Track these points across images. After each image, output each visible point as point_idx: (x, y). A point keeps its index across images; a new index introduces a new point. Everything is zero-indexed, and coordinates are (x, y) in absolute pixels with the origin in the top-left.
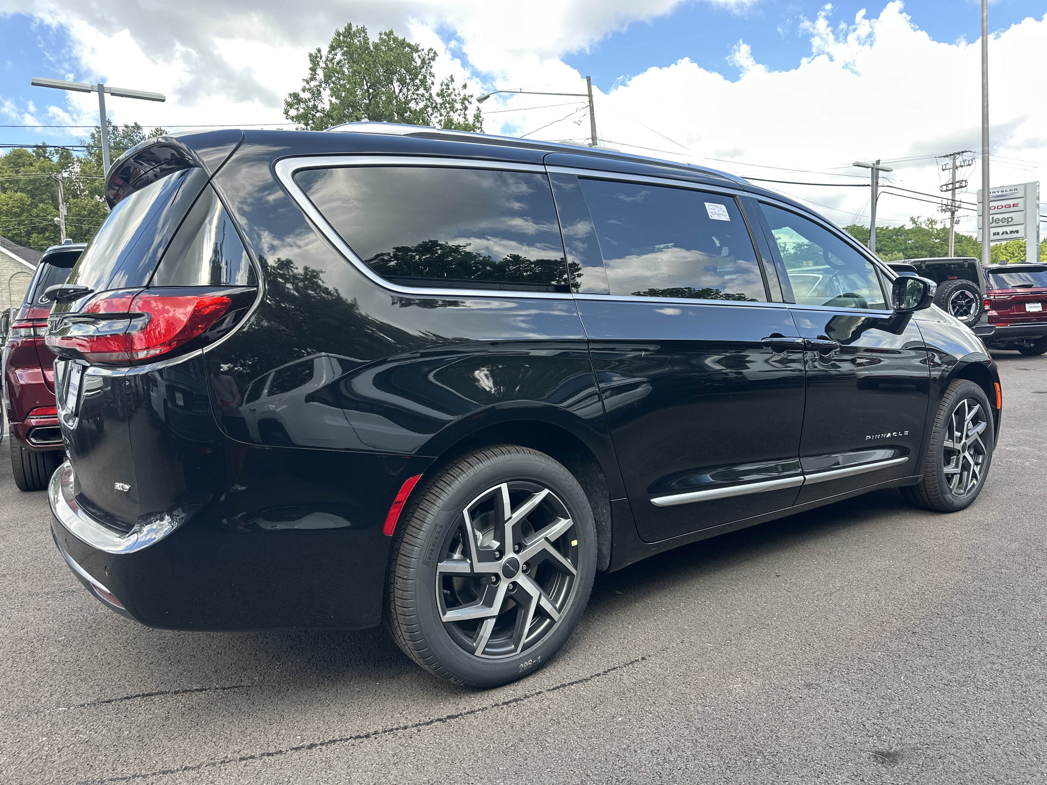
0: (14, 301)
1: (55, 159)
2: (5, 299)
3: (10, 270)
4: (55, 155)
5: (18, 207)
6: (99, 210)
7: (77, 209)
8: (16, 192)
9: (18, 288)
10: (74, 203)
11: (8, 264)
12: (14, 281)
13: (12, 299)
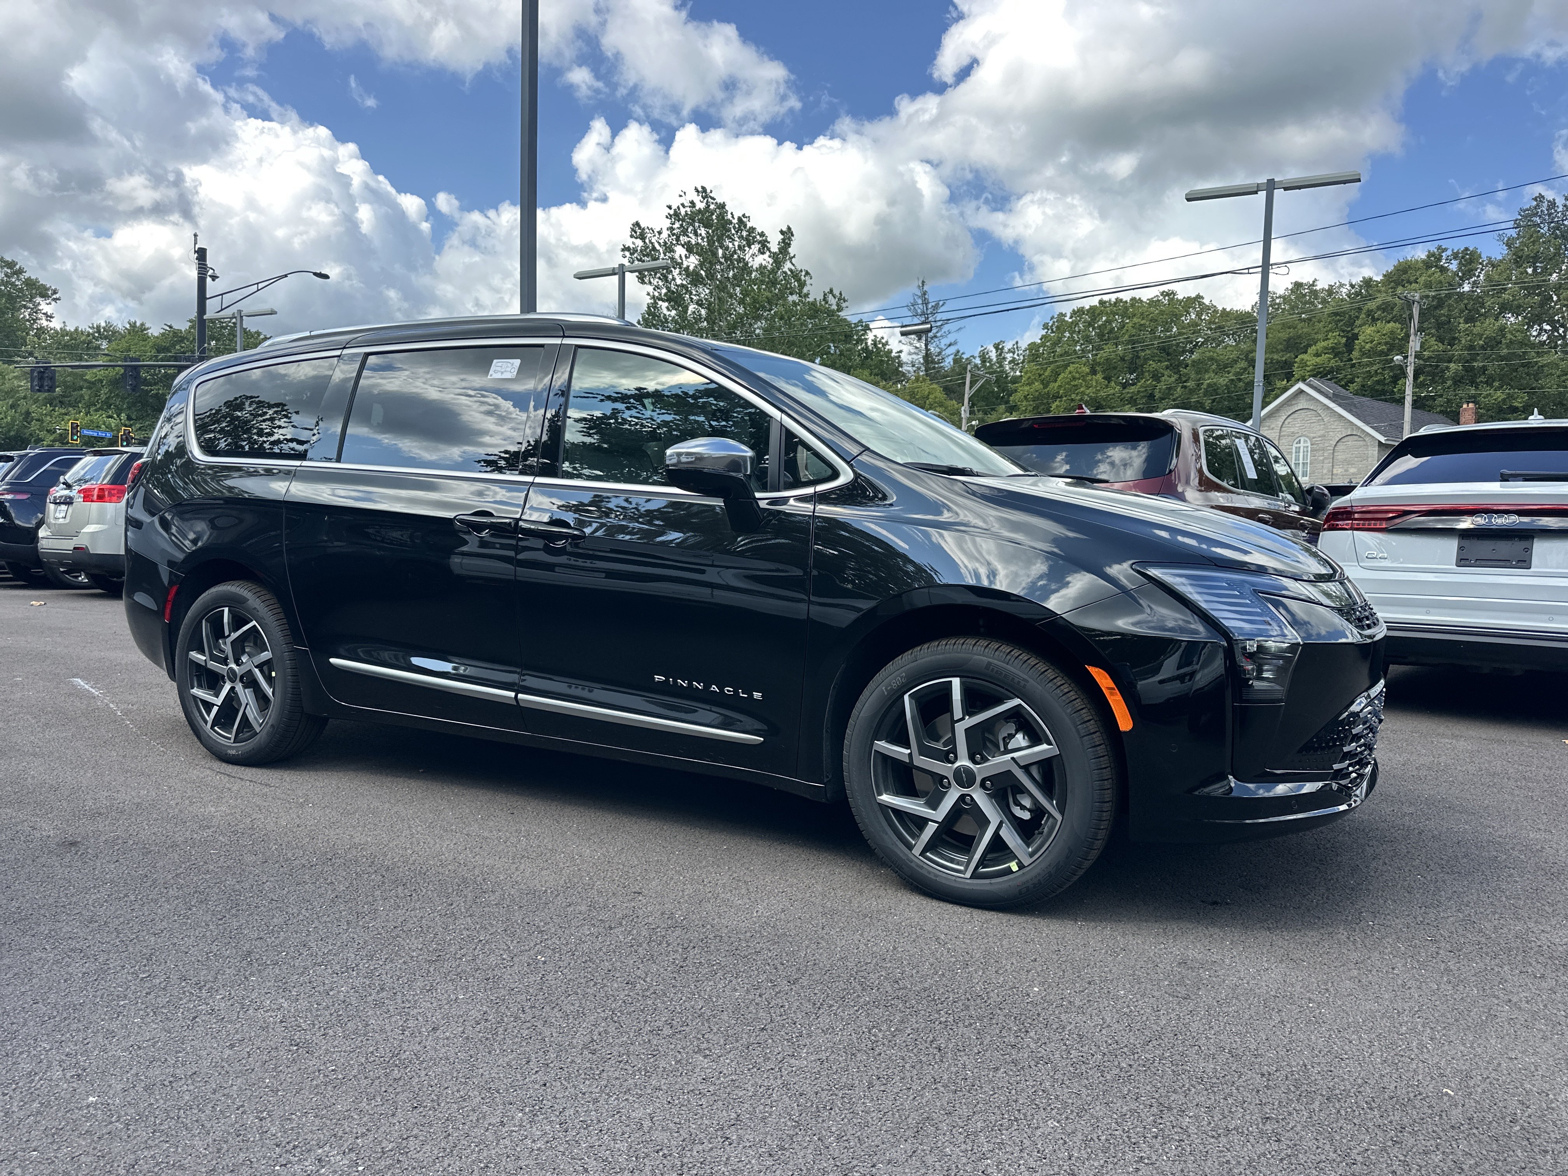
0: (1337, 475)
1: (1454, 266)
2: (1325, 471)
3: (1339, 431)
4: (1452, 261)
5: (1386, 343)
6: (1504, 336)
7: (1469, 338)
8: (1389, 322)
9: (1344, 457)
10: (1466, 330)
11: (1336, 423)
12: (1341, 447)
13: (1335, 472)
